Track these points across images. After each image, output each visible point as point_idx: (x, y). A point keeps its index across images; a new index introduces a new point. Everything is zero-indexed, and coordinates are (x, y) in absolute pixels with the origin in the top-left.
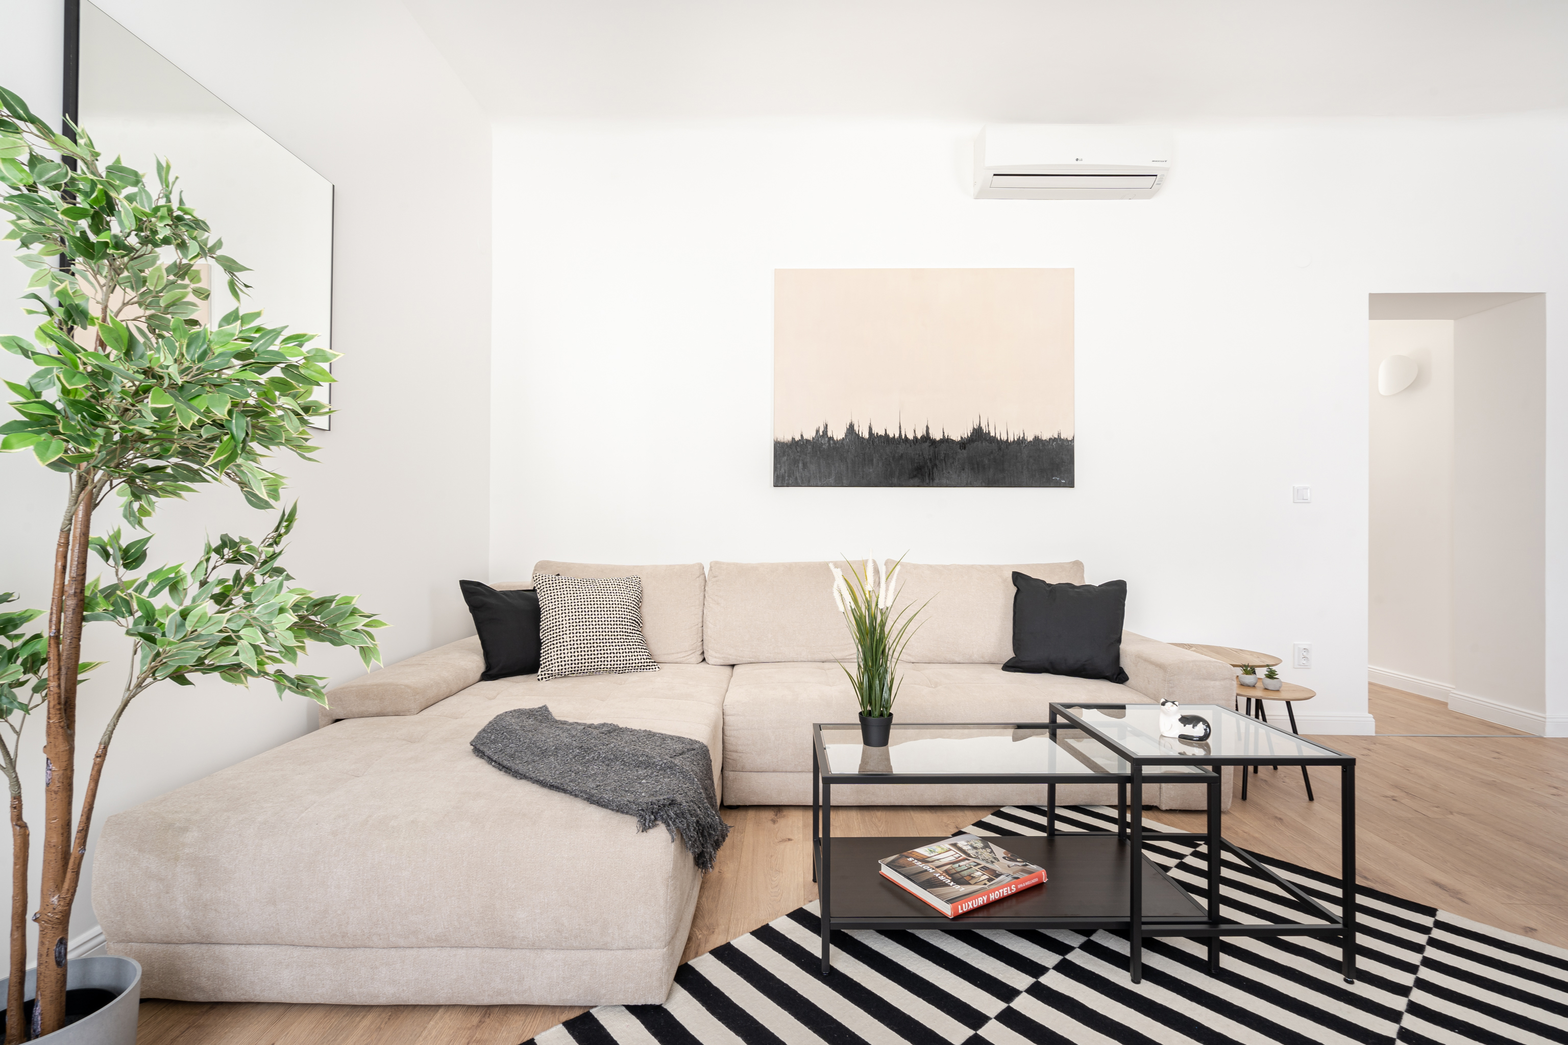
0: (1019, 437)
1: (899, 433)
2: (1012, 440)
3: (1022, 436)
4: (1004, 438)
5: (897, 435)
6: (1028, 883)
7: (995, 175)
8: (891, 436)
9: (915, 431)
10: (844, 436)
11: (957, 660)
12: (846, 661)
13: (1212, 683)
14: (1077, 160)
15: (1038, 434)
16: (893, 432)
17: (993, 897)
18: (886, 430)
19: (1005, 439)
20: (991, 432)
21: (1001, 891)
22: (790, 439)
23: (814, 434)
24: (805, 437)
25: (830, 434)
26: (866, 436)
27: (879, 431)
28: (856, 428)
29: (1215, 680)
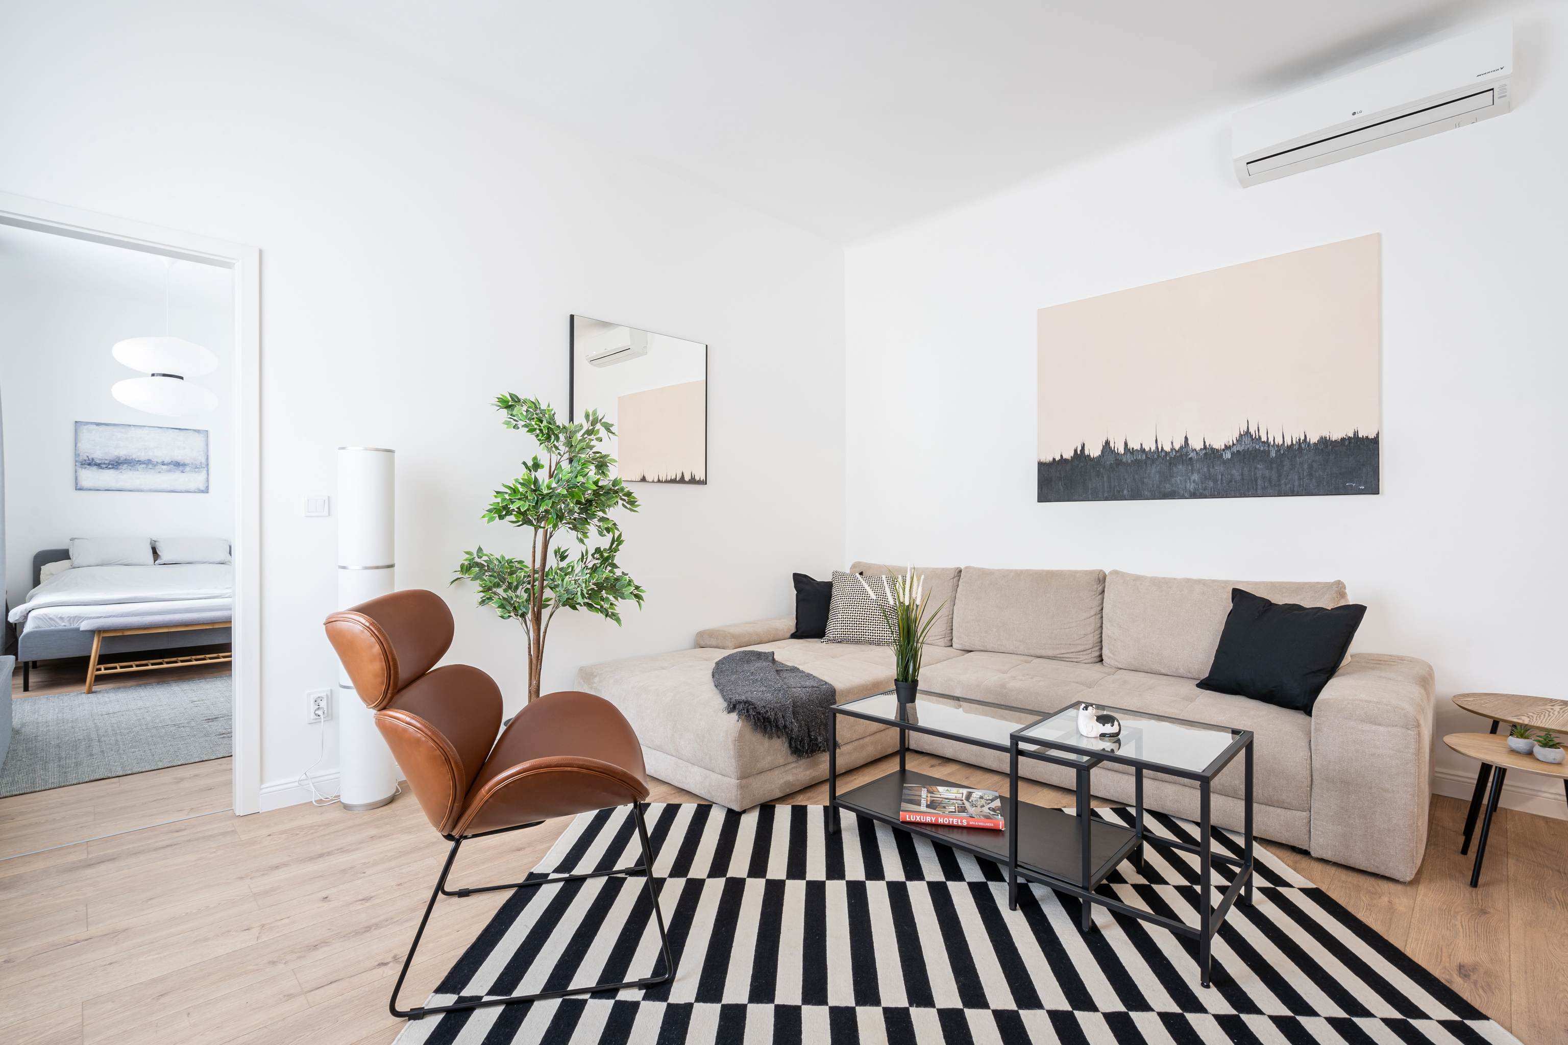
0: (1300, 440)
1: (1155, 446)
2: (1290, 443)
3: (1302, 438)
4: (1279, 441)
5: (1153, 448)
6: (981, 824)
7: (1248, 163)
8: (1147, 449)
9: (1172, 443)
10: (1100, 454)
11: (1163, 671)
12: (1058, 659)
13: (1374, 727)
14: (1354, 114)
15: (1325, 434)
16: (1149, 446)
17: (941, 821)
18: (1141, 445)
19: (1281, 443)
20: (1262, 437)
21: (951, 820)
22: (1051, 459)
23: (1072, 454)
24: (1064, 457)
25: (1087, 452)
26: (1122, 451)
27: (1134, 445)
28: (1112, 445)
29: (1379, 724)
